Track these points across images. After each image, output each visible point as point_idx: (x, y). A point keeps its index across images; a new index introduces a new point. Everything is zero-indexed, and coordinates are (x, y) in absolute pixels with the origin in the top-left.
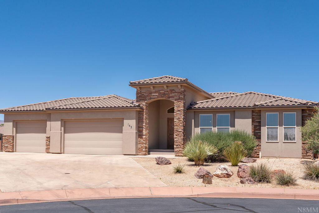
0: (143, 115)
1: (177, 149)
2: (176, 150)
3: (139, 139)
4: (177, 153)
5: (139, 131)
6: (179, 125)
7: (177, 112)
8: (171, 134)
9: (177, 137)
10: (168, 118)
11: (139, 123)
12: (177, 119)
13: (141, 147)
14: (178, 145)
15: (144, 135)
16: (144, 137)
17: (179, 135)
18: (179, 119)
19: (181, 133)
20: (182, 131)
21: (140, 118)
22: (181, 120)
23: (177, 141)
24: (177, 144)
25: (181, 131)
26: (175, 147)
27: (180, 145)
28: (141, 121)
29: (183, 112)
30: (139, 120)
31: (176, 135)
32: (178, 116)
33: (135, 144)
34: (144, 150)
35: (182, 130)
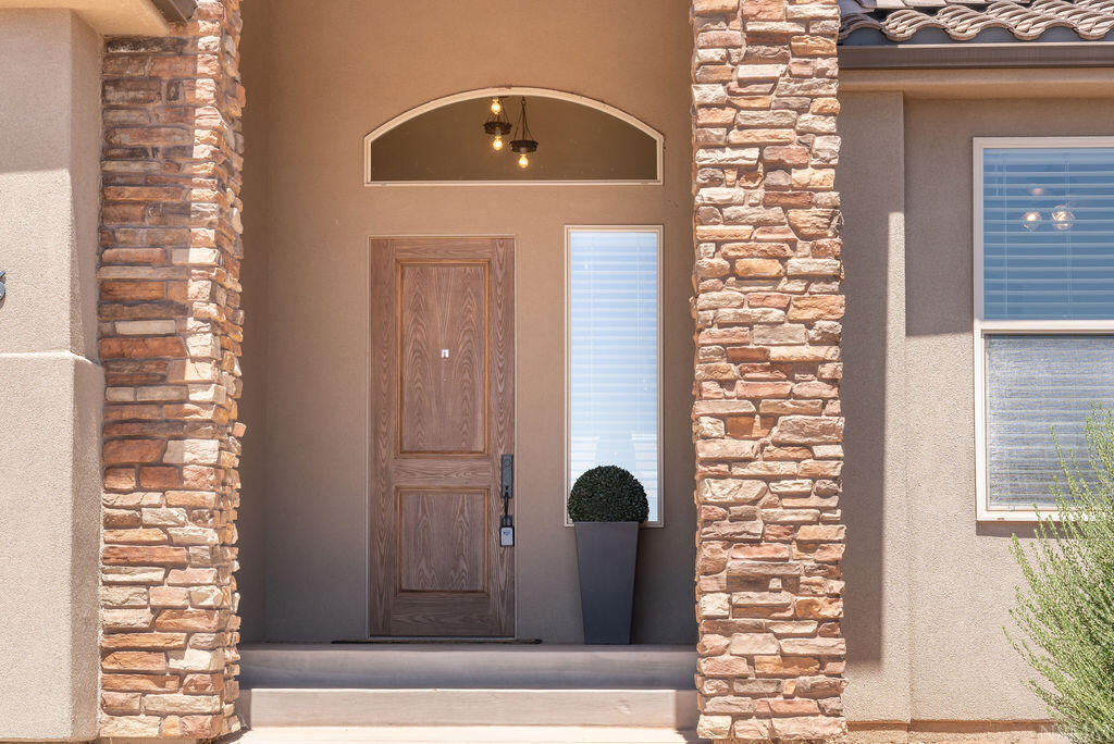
0: (183, 115)
1: (745, 643)
2: (722, 652)
3: (126, 496)
4: (746, 704)
5: (106, 361)
6: (774, 268)
7: (746, 71)
8: (418, 453)
9: (746, 447)
10: (379, 246)
11: (106, 240)
12: (746, 172)
13: (141, 618)
14: (758, 583)
15: (195, 429)
16: (200, 452)
17: (770, 420)
18: (778, 178)
19: (813, 387)
20: (830, 352)
21: (136, 154)
22: (802, 196)
23: (738, 511)
24: (740, 560)
25: (808, 352)
26: (712, 604)
27: (792, 584)
28: (146, 193)
29: (831, 64)
30: (108, 180)
31: (736, 426)
32: (765, 126)
33: (66, 561)
34: (197, 660)
35: (828, 339)
